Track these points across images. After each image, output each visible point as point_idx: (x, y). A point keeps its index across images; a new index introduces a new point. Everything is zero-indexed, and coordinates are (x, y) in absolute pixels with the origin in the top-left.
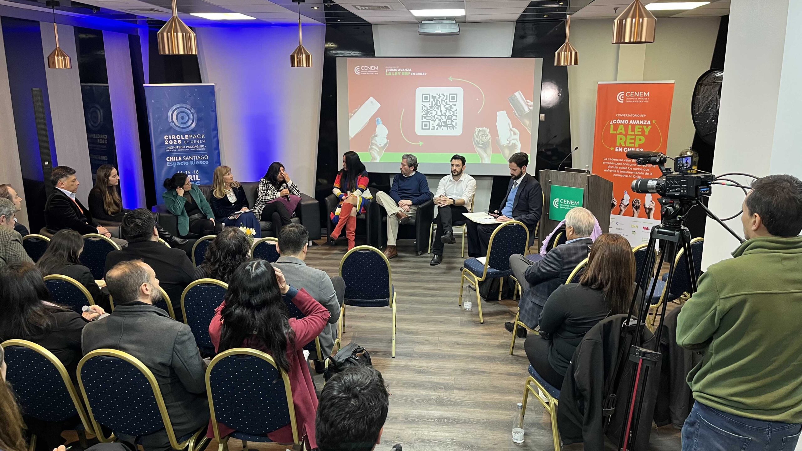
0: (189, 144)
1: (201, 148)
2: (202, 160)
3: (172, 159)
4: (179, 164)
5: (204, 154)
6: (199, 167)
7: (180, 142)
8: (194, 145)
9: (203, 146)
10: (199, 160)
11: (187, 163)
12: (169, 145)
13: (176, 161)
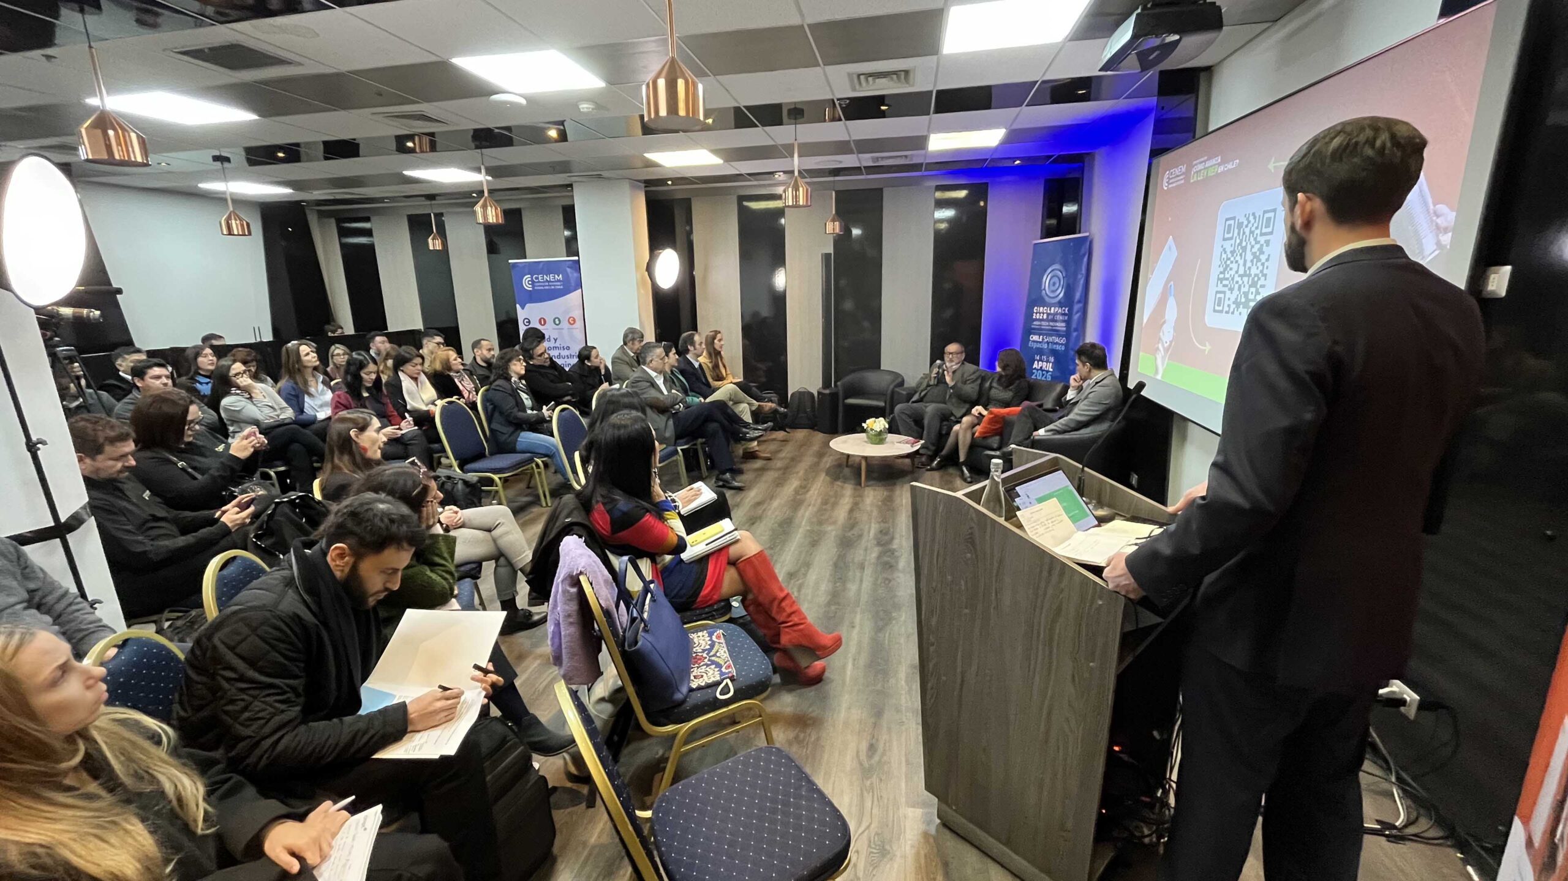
0: (1054, 320)
1: (1061, 326)
2: (1060, 344)
3: (1035, 338)
4: (1039, 346)
5: (1063, 336)
6: (1054, 352)
7: (1045, 317)
8: (1056, 321)
9: (1063, 324)
10: (1057, 343)
11: (1045, 346)
12: (1036, 320)
13: (1037, 342)
